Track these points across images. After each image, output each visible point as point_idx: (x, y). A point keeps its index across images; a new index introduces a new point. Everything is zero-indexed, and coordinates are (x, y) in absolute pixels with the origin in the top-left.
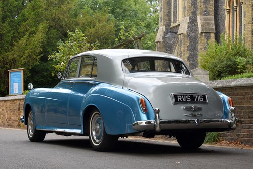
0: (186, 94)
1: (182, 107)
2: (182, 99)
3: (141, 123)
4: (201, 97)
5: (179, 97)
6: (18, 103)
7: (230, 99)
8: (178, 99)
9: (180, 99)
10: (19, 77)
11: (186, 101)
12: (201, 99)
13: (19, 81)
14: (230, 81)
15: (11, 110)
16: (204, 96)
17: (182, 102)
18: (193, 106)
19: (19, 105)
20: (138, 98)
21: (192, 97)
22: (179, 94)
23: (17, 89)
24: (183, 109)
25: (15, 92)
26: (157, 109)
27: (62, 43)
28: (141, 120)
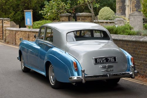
0: (103, 58)
1: (100, 66)
2: (100, 61)
3: (74, 78)
4: (113, 59)
5: (98, 60)
6: (28, 33)
7: (132, 58)
8: (98, 61)
9: (99, 61)
10: (30, 15)
11: (103, 62)
12: (113, 60)
13: (30, 17)
14: (140, 38)
15: (24, 37)
16: (115, 58)
17: (100, 63)
18: (107, 65)
19: (28, 35)
20: (72, 61)
21: (107, 59)
22: (98, 58)
23: (29, 22)
24: (101, 67)
25: (28, 24)
26: (83, 70)
27: (47, 3)
28: (74, 76)
